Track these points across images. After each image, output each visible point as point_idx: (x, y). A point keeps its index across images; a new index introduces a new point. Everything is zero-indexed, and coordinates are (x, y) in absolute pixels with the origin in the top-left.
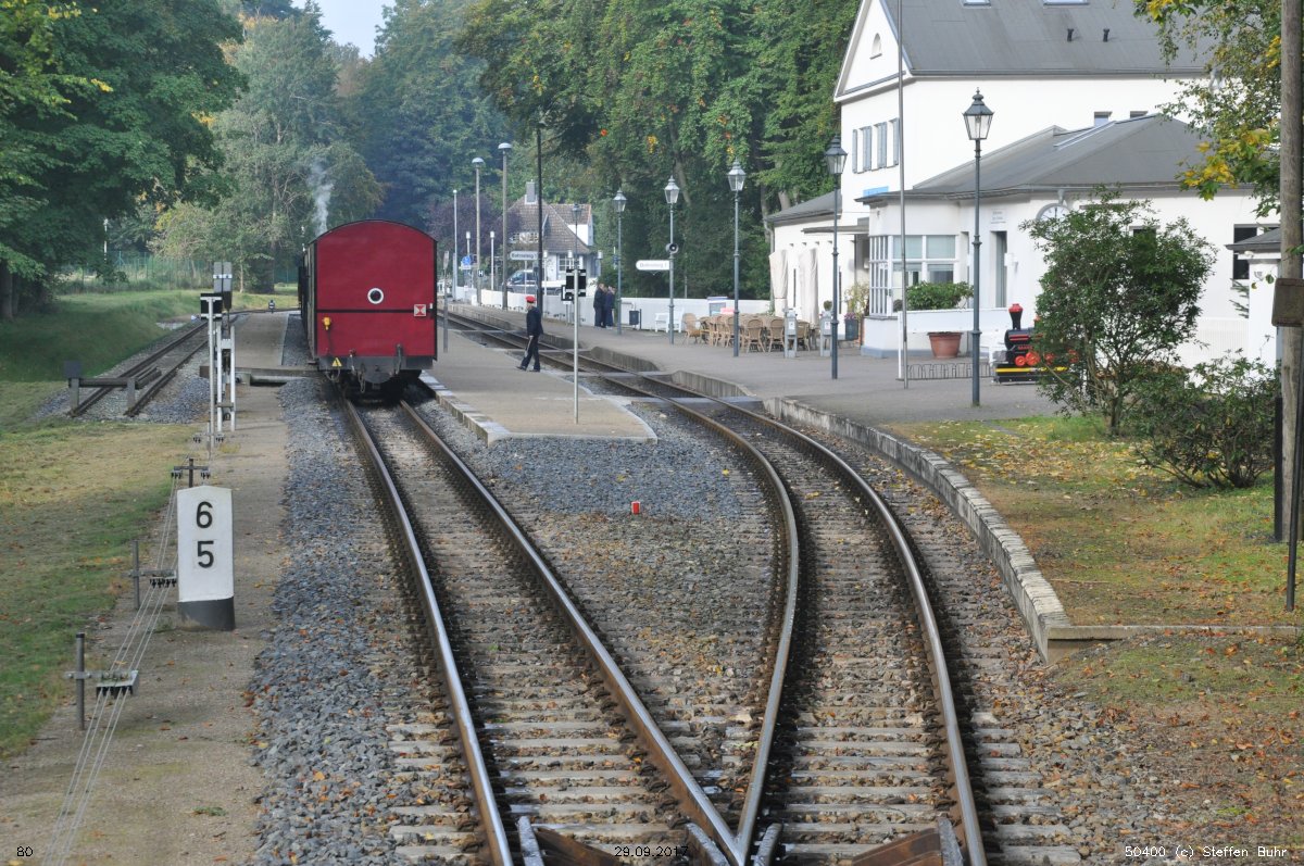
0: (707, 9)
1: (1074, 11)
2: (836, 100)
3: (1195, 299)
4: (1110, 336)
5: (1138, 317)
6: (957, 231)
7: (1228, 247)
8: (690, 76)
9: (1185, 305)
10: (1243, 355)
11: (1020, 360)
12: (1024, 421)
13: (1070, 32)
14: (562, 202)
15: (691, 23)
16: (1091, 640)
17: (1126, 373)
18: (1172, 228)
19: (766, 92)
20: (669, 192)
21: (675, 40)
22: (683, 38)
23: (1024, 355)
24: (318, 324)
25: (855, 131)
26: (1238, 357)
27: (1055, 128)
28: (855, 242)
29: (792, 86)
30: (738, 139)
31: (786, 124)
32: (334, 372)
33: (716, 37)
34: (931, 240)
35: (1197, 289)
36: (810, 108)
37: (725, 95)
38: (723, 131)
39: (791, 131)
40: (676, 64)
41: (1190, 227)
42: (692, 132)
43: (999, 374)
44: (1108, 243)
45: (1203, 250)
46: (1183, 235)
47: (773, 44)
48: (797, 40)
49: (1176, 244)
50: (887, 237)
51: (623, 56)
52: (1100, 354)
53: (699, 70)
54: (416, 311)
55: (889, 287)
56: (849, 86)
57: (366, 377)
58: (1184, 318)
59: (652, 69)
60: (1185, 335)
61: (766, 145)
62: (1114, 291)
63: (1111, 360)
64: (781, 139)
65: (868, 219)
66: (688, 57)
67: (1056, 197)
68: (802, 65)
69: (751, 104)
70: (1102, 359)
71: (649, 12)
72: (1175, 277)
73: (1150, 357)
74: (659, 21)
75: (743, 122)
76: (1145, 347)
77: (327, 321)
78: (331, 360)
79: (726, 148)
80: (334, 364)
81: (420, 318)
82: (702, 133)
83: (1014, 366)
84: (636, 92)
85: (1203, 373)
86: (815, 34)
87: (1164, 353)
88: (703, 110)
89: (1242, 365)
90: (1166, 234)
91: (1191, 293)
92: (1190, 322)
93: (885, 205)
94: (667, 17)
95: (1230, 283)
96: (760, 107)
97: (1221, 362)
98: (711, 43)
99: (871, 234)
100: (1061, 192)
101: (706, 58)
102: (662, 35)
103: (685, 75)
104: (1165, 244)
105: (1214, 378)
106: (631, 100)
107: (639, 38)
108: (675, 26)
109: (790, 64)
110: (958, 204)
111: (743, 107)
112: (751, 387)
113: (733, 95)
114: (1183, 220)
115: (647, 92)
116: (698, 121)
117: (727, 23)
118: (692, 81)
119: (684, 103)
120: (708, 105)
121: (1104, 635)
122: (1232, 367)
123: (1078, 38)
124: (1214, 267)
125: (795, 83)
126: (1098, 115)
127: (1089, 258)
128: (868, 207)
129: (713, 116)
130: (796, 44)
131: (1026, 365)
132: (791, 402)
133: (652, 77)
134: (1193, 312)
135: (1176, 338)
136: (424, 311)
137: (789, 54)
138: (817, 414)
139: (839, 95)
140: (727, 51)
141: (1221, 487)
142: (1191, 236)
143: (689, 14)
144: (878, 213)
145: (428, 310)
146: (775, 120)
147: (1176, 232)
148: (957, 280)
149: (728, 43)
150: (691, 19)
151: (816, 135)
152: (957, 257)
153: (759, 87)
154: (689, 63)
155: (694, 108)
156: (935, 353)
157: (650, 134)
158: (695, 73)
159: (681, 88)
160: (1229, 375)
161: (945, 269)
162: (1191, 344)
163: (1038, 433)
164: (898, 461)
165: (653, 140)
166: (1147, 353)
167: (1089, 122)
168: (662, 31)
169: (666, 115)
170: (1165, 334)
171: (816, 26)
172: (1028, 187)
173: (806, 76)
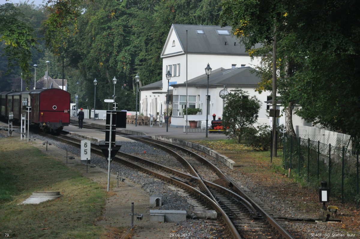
0: (119, 26)
1: (227, 37)
2: (161, 57)
3: (257, 114)
4: (239, 121)
5: (245, 117)
6: (196, 94)
7: (265, 102)
8: (113, 45)
9: (255, 115)
10: (267, 124)
11: (215, 128)
12: (219, 140)
13: (226, 43)
14: (56, 78)
15: (114, 30)
16: (240, 166)
17: (242, 129)
18: (253, 97)
19: (136, 51)
20: (114, 80)
21: (109, 35)
22: (111, 34)
23: (216, 127)
24: (40, 114)
25: (167, 66)
26: (265, 125)
27: (222, 68)
28: (166, 96)
29: (144, 50)
30: (127, 64)
31: (141, 61)
32: (44, 126)
33: (121, 35)
34: (190, 97)
35: (258, 111)
36: (150, 57)
37: (123, 52)
38: (123, 62)
39: (144, 63)
40: (109, 42)
41: (257, 97)
42: (113, 62)
43: (210, 131)
44: (239, 100)
45: (259, 103)
46: (255, 99)
47: (138, 38)
48: (145, 36)
49: (253, 101)
50: (178, 96)
51: (92, 38)
52: (236, 125)
53: (116, 44)
54: (65, 111)
55: (179, 109)
56: (166, 53)
57: (52, 128)
58: (255, 118)
59: (101, 43)
60: (255, 121)
61: (136, 67)
62: (240, 111)
63: (239, 126)
64: (140, 65)
65: (173, 90)
66: (112, 40)
67: (223, 87)
68: (147, 44)
69: (131, 54)
70: (237, 126)
71: (101, 26)
72: (253, 108)
73: (247, 126)
74: (104, 29)
75: (129, 59)
76: (246, 124)
77: (42, 113)
78: (43, 123)
79: (123, 67)
80: (44, 124)
81: (66, 113)
82: (116, 62)
83: (213, 129)
84: (97, 49)
85: (259, 128)
86: (152, 36)
87: (250, 125)
88: (117, 55)
89: (266, 127)
90: (251, 99)
91: (257, 112)
92: (256, 119)
93: (178, 87)
94: (107, 28)
95: (266, 111)
96: (134, 55)
97: (262, 126)
98: (120, 36)
99: (173, 95)
100: (224, 86)
101: (118, 41)
102: (105, 33)
103: (111, 45)
104: (251, 101)
105: (261, 129)
106: (95, 52)
107: (97, 34)
108: (109, 31)
109: (143, 44)
110: (197, 88)
111: (129, 55)
112: (147, 133)
113: (126, 52)
114: (255, 96)
115: (100, 50)
116: (115, 59)
117: (124, 30)
118: (113, 47)
119: (111, 53)
120: (118, 54)
121: (242, 165)
122: (264, 127)
123: (228, 44)
124: (261, 107)
125: (145, 50)
126: (233, 65)
127: (234, 104)
128: (173, 87)
129: (120, 57)
130: (145, 38)
131: (217, 129)
132: (161, 136)
133: (101, 45)
134: (257, 116)
135: (253, 122)
136: (67, 111)
137: (143, 41)
138: (168, 138)
139: (162, 55)
140: (124, 39)
141: (262, 151)
142: (257, 100)
143: (113, 27)
144: (176, 89)
145: (68, 111)
146: (138, 59)
147: (254, 99)
148: (196, 107)
149: (125, 37)
150: (114, 29)
151: (152, 65)
152: (197, 101)
153: (133, 49)
154: (112, 42)
155: (114, 55)
156: (191, 127)
157: (101, 62)
158: (115, 44)
159: (110, 49)
160: (263, 128)
161: (193, 104)
162: (256, 123)
163: (223, 143)
164: (192, 148)
165: (102, 64)
166: (247, 125)
167: (230, 67)
168: (105, 32)
169: (106, 57)
170: (251, 121)
171: (152, 34)
172: (216, 85)
173: (148, 47)
